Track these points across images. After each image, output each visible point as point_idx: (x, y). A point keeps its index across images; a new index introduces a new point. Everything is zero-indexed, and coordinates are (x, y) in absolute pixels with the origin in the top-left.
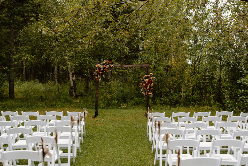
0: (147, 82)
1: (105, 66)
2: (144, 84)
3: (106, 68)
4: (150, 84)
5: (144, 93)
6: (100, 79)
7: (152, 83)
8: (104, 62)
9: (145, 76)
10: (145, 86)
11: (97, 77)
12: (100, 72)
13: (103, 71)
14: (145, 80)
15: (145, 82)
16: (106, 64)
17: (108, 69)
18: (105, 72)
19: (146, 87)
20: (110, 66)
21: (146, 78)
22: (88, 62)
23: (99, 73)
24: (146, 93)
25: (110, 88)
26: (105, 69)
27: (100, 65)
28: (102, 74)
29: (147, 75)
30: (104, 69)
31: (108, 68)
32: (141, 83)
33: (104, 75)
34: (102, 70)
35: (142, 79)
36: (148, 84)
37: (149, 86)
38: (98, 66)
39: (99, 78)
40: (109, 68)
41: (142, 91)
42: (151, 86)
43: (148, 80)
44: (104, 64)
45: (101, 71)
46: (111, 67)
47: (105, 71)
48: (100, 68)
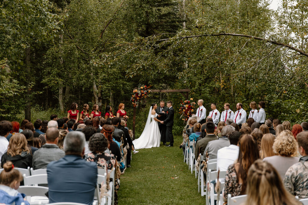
0: (186, 108)
1: (142, 91)
2: (184, 110)
3: (143, 93)
4: (191, 110)
5: (184, 120)
6: (137, 106)
7: (192, 108)
8: (142, 88)
9: (185, 102)
10: (185, 112)
11: (134, 103)
12: (137, 98)
13: (140, 97)
14: (184, 106)
15: (185, 108)
16: (144, 89)
17: (145, 94)
18: (142, 97)
19: (186, 113)
20: (148, 91)
21: (186, 104)
22: (121, 85)
23: (136, 99)
24: (186, 119)
25: (146, 115)
26: (143, 95)
27: (137, 90)
28: (140, 100)
29: (186, 100)
30: (142, 94)
31: (146, 93)
32: (181, 109)
33: (141, 101)
34: (139, 95)
35: (181, 105)
36: (188, 110)
37: (189, 112)
38: (135, 91)
39: (136, 104)
40: (147, 93)
41: (182, 118)
42: (191, 112)
43: (188, 105)
44: (141, 89)
45: (139, 97)
46: (149, 92)
47: (143, 96)
48: (137, 94)
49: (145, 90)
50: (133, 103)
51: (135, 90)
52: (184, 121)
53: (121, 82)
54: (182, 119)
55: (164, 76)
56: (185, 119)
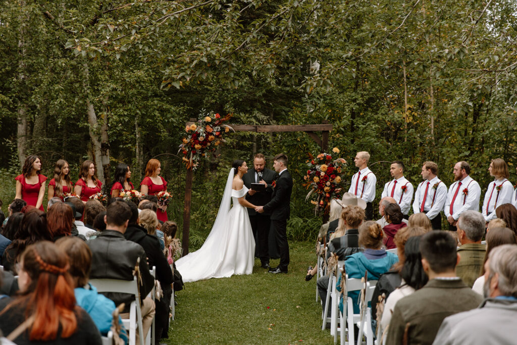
0: (322, 174)
1: (209, 129)
2: (316, 179)
3: (212, 134)
4: (333, 179)
5: (316, 203)
6: (194, 165)
7: (336, 174)
8: (208, 119)
9: (319, 156)
10: (317, 183)
11: (189, 158)
12: (196, 146)
13: (203, 143)
14: (317, 167)
15: (318, 174)
16: (212, 123)
17: (217, 137)
18: (209, 144)
19: (321, 185)
20: (223, 129)
21: (320, 162)
22: (157, 113)
23: (193, 148)
24: (322, 202)
26: (210, 137)
27: (195, 126)
28: (202, 150)
29: (323, 153)
30: (207, 136)
31: (217, 134)
32: (308, 176)
33: (206, 154)
34: (201, 139)
35: (310, 165)
36: (326, 178)
37: (328, 183)
38: (191, 128)
39: (194, 162)
40: (221, 134)
41: (311, 199)
42: (334, 184)
43: (326, 166)
44: (207, 123)
45: (200, 143)
46: (227, 130)
47: (210, 142)
48: (196, 135)
49: (215, 125)
50: (184, 158)
51: (191, 126)
52: (315, 205)
53: (157, 105)
54: (312, 202)
55: (264, 91)
56: (319, 202)
